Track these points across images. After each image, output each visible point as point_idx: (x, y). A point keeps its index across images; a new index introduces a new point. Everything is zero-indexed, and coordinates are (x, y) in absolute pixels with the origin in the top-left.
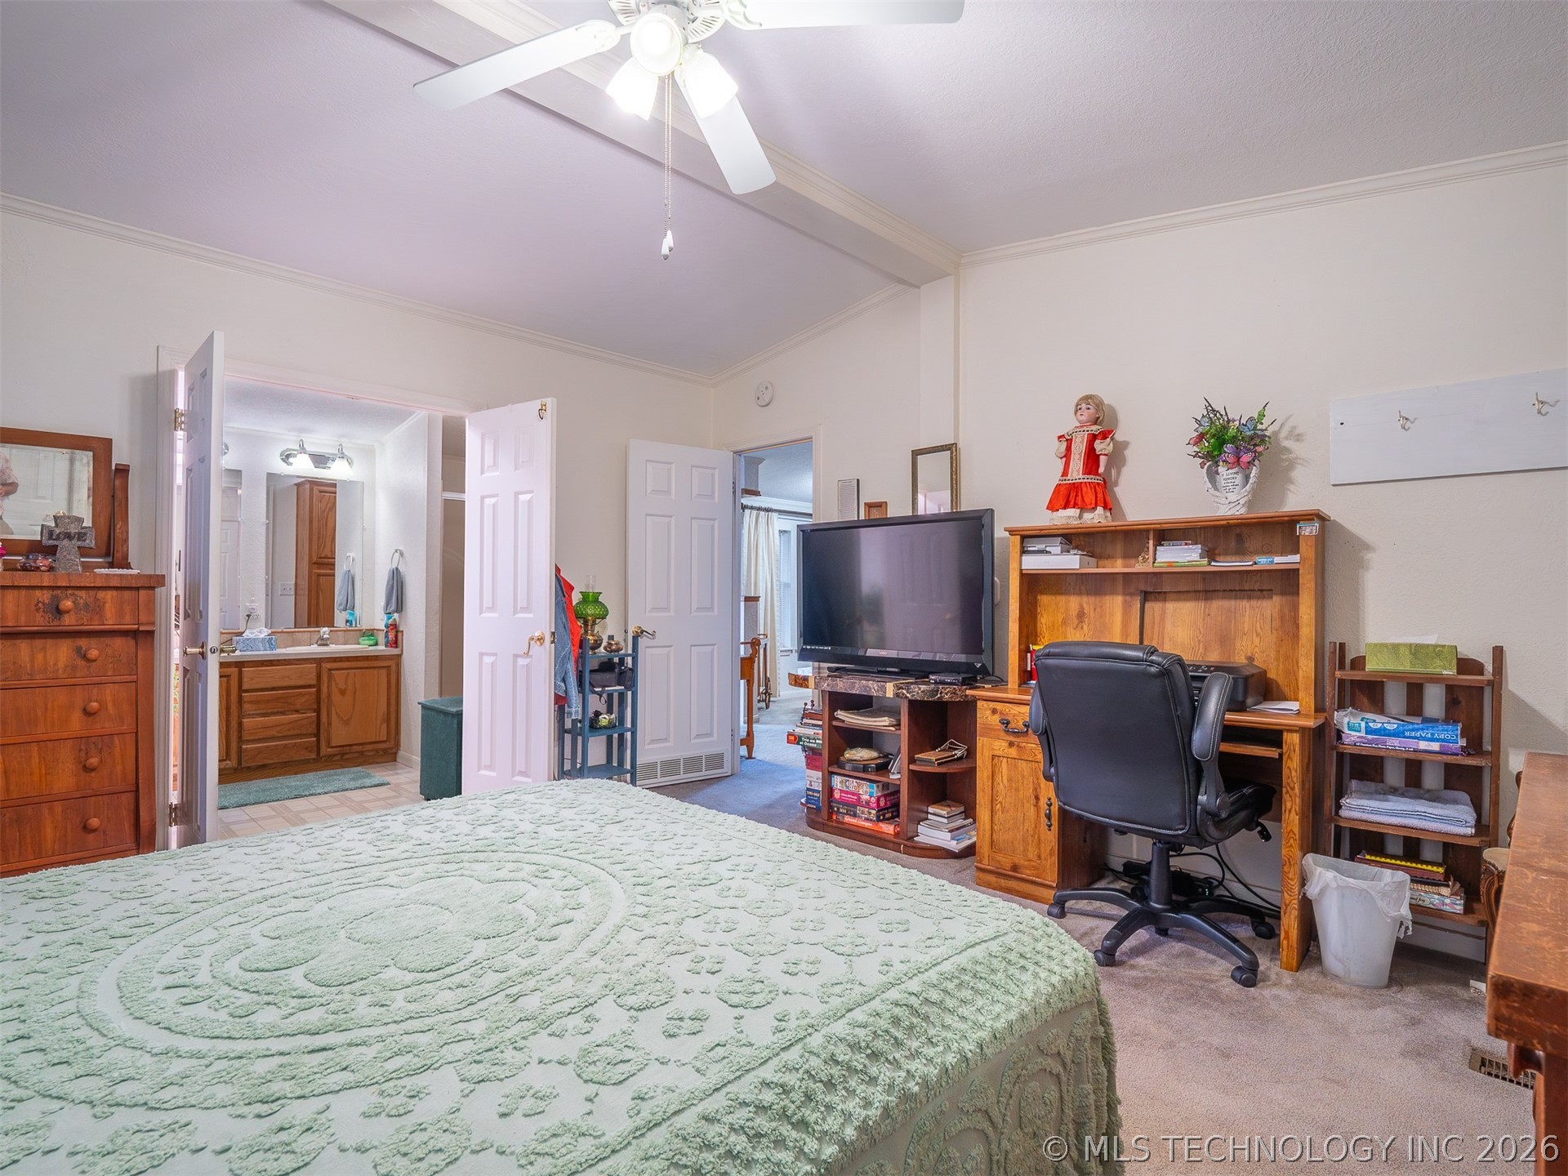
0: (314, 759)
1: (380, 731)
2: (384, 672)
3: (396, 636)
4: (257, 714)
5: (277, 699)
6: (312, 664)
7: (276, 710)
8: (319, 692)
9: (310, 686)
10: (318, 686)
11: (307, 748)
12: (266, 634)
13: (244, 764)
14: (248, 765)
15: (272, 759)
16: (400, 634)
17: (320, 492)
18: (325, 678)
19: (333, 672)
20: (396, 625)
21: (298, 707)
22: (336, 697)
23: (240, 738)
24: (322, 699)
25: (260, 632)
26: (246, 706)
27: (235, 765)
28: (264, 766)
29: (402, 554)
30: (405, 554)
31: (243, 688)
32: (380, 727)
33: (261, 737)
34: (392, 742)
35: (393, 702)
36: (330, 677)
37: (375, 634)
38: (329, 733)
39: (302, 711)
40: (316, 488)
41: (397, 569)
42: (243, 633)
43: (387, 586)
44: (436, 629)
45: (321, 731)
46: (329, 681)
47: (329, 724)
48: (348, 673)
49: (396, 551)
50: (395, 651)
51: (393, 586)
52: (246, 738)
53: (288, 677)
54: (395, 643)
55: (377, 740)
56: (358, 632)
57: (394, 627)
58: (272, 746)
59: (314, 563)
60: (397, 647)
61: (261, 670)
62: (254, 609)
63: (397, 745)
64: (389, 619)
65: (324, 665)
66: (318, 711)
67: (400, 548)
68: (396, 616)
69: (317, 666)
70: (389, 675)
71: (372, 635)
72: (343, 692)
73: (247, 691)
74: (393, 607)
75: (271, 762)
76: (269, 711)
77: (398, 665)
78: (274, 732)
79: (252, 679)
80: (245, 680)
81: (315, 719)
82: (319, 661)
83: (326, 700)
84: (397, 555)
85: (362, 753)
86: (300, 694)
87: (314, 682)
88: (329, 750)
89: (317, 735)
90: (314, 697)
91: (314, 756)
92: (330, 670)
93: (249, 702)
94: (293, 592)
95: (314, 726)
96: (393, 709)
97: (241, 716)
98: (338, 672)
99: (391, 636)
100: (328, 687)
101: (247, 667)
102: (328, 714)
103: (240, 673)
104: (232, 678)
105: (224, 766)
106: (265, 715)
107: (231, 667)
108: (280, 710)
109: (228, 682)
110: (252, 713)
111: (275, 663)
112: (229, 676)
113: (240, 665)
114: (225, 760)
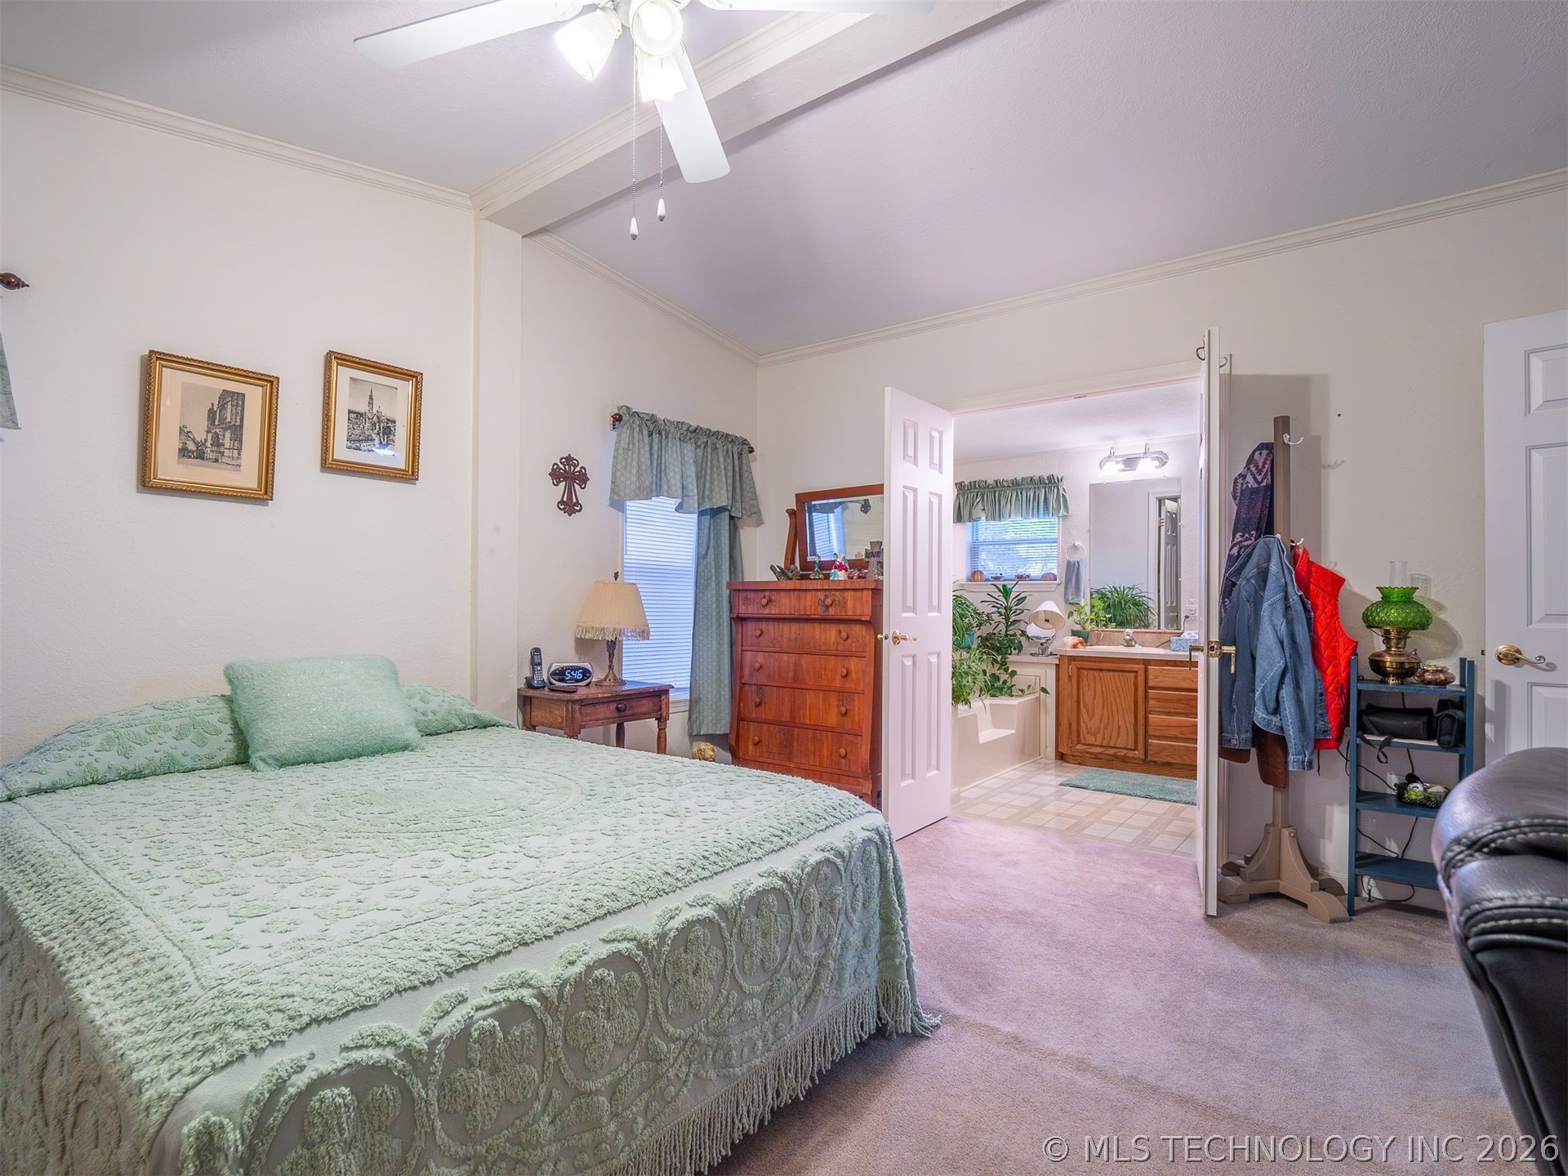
4: (1162, 712)
5: (1179, 700)
7: (1178, 711)
13: (1150, 758)
14: (1155, 759)
15: (1174, 759)
23: (1146, 731)
26: (1152, 702)
27: (1143, 760)
28: (1168, 764)
31: (1149, 686)
33: (1165, 735)
42: (1182, 633)
52: (1151, 732)
58: (1175, 746)
61: (1165, 670)
73: (1152, 688)
75: (1174, 761)
76: (1173, 710)
78: (1176, 732)
79: (1156, 677)
80: (1150, 677)
93: (1154, 699)
97: (1146, 712)
101: (1152, 666)
103: (1146, 670)
104: (1139, 673)
105: (1132, 755)
106: (1169, 714)
107: (1139, 664)
108: (1182, 711)
109: (1136, 677)
110: (1156, 709)
111: (1180, 664)
112: (1136, 672)
113: (1147, 662)
114: (1134, 750)
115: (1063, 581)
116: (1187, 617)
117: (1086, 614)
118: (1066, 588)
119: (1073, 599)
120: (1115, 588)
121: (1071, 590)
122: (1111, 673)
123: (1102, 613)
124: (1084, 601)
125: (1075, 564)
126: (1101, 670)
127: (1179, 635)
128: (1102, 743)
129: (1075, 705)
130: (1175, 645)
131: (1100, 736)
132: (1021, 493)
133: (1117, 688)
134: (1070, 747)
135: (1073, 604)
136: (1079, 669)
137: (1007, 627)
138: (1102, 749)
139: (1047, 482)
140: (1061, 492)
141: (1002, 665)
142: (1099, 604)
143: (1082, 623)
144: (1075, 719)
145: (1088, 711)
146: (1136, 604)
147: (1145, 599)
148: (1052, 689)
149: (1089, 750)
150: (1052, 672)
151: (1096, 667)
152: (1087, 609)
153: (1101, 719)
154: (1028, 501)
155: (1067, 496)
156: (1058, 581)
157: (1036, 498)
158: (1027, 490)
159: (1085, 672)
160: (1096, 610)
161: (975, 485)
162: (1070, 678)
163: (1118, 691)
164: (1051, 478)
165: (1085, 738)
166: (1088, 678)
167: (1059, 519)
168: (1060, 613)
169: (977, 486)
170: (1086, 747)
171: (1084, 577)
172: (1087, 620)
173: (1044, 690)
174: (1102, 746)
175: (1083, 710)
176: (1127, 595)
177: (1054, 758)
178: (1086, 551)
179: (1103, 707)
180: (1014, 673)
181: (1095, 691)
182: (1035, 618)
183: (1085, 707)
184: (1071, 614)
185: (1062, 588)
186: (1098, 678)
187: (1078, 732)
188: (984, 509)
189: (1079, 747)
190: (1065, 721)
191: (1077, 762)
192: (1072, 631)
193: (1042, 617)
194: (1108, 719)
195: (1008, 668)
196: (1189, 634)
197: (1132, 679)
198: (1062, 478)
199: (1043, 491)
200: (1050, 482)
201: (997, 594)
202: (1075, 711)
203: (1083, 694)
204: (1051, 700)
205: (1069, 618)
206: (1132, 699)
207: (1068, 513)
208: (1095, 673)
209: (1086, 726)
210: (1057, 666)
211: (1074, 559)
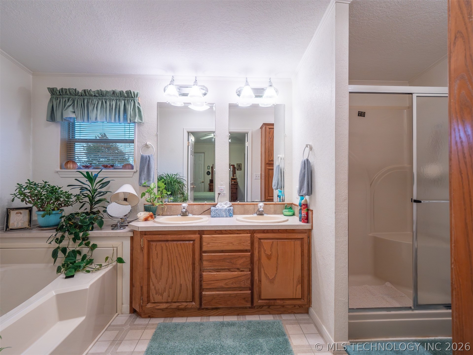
0: (250, 307)
1: (296, 290)
2: (298, 243)
3: (307, 214)
4: (213, 270)
5: (224, 259)
6: (248, 233)
7: (223, 267)
8: (252, 256)
9: (246, 251)
10: (252, 251)
11: (244, 299)
12: (229, 206)
13: (203, 306)
14: (206, 307)
15: (222, 304)
16: (310, 213)
17: (269, 129)
18: (256, 245)
19: (262, 241)
20: (307, 205)
21: (238, 266)
22: (264, 260)
23: (201, 286)
24: (254, 261)
25: (226, 204)
26: (205, 263)
27: (198, 306)
28: (217, 309)
29: (311, 149)
30: (314, 148)
31: (203, 250)
32: (296, 288)
34: (306, 300)
35: (306, 268)
36: (260, 244)
37: (293, 208)
38: (260, 288)
39: (242, 269)
40: (268, 127)
41: (307, 160)
42: (216, 204)
43: (300, 174)
44: (345, 215)
45: (255, 286)
46: (259, 248)
47: (260, 281)
48: (273, 242)
49: (307, 146)
50: (306, 226)
51: (304, 174)
52: (204, 286)
53: (232, 243)
54: (306, 219)
55: (294, 297)
56: (283, 206)
57: (305, 206)
58: (221, 294)
59: (267, 164)
60: (308, 222)
61: (214, 237)
62: (222, 190)
63: (309, 302)
64: (302, 199)
65: (256, 235)
66: (252, 270)
67: (310, 144)
68: (307, 197)
69: (251, 236)
70: (302, 245)
71: (291, 208)
72: (269, 257)
73: (205, 252)
74: (305, 191)
75: (221, 306)
76: (220, 268)
77: (309, 238)
78: (222, 284)
79: (208, 244)
80: (204, 244)
81: (249, 276)
82: (253, 232)
83: (257, 262)
84: (308, 149)
85: (283, 306)
86: (240, 257)
87: (249, 248)
88: (260, 301)
89: (252, 289)
90: (249, 259)
91: (249, 305)
92: (260, 239)
93: (207, 260)
94: (260, 178)
95: (249, 282)
96: (306, 273)
97: (201, 271)
98: (266, 241)
99: (304, 213)
100: (259, 252)
101: (205, 235)
102: (259, 272)
103: (201, 238)
104: (196, 242)
105: (190, 307)
106: (218, 270)
107: (195, 234)
108: (226, 268)
109: (193, 245)
110: (208, 268)
111: (224, 232)
112: (194, 241)
113: (201, 232)
114: (192, 302)
115: (138, 169)
116: (219, 194)
117: (154, 194)
118: (140, 175)
119: (145, 183)
120: (168, 175)
121: (144, 176)
122: (175, 242)
123: (164, 191)
124: (154, 184)
125: (146, 158)
126: (167, 241)
127: (215, 205)
128: (167, 300)
129: (146, 271)
130: (213, 213)
131: (165, 295)
132: (106, 102)
133: (180, 254)
134: (142, 306)
135: (144, 186)
136: (149, 241)
137: (91, 204)
138: (168, 305)
139: (126, 95)
140: (137, 105)
141: (84, 239)
142: (163, 185)
143: (152, 202)
144: (145, 283)
145: (156, 276)
146: (179, 183)
147: (182, 180)
148: (127, 258)
149: (157, 308)
150: (127, 244)
151: (163, 239)
152: (155, 190)
153: (167, 281)
154: (111, 109)
155: (141, 108)
156: (134, 170)
157: (117, 108)
158: (110, 100)
159: (154, 244)
160: (161, 189)
161: (66, 92)
162: (142, 249)
163: (180, 257)
164: (129, 93)
165: (153, 298)
166: (156, 248)
167: (135, 126)
168: (136, 195)
169: (68, 92)
170: (154, 305)
171: (153, 167)
172: (156, 198)
173: (120, 260)
174: (167, 302)
175: (152, 275)
176: (174, 178)
177: (129, 312)
178: (155, 149)
179: (169, 271)
180: (94, 246)
181: (162, 259)
182: (115, 198)
183: (154, 272)
184: (143, 194)
185: (138, 174)
186: (164, 248)
187: (148, 292)
188: (74, 112)
189: (149, 306)
190: (137, 284)
191: (147, 315)
192: (145, 207)
193: (122, 197)
194: (173, 280)
195: (89, 243)
196: (221, 205)
197: (191, 247)
198: (137, 94)
199: (123, 102)
200: (128, 96)
201: (84, 180)
202: (146, 276)
203: (153, 262)
204: (126, 267)
205: (142, 197)
206: (190, 262)
207: (141, 120)
208: (163, 244)
209: (155, 288)
210: (132, 238)
211: (146, 154)
